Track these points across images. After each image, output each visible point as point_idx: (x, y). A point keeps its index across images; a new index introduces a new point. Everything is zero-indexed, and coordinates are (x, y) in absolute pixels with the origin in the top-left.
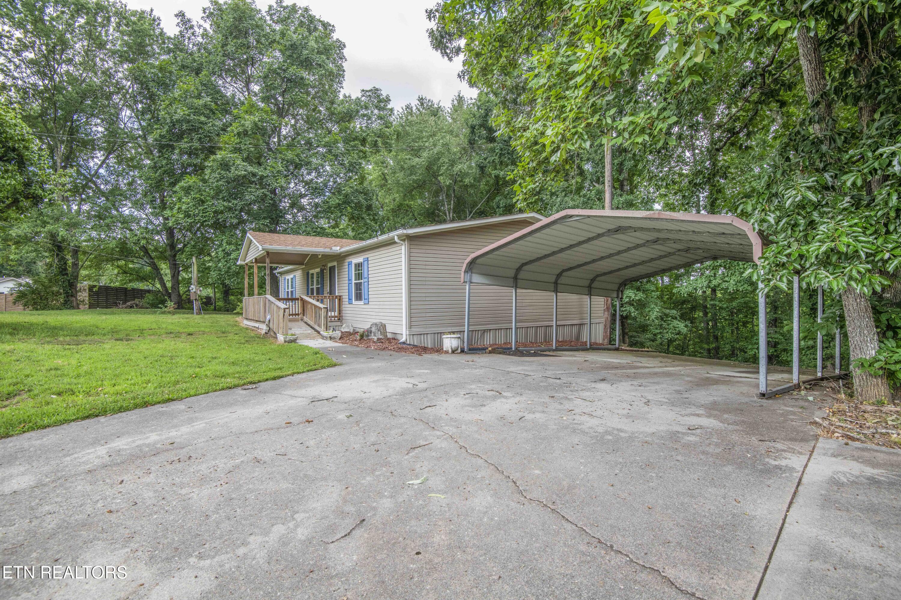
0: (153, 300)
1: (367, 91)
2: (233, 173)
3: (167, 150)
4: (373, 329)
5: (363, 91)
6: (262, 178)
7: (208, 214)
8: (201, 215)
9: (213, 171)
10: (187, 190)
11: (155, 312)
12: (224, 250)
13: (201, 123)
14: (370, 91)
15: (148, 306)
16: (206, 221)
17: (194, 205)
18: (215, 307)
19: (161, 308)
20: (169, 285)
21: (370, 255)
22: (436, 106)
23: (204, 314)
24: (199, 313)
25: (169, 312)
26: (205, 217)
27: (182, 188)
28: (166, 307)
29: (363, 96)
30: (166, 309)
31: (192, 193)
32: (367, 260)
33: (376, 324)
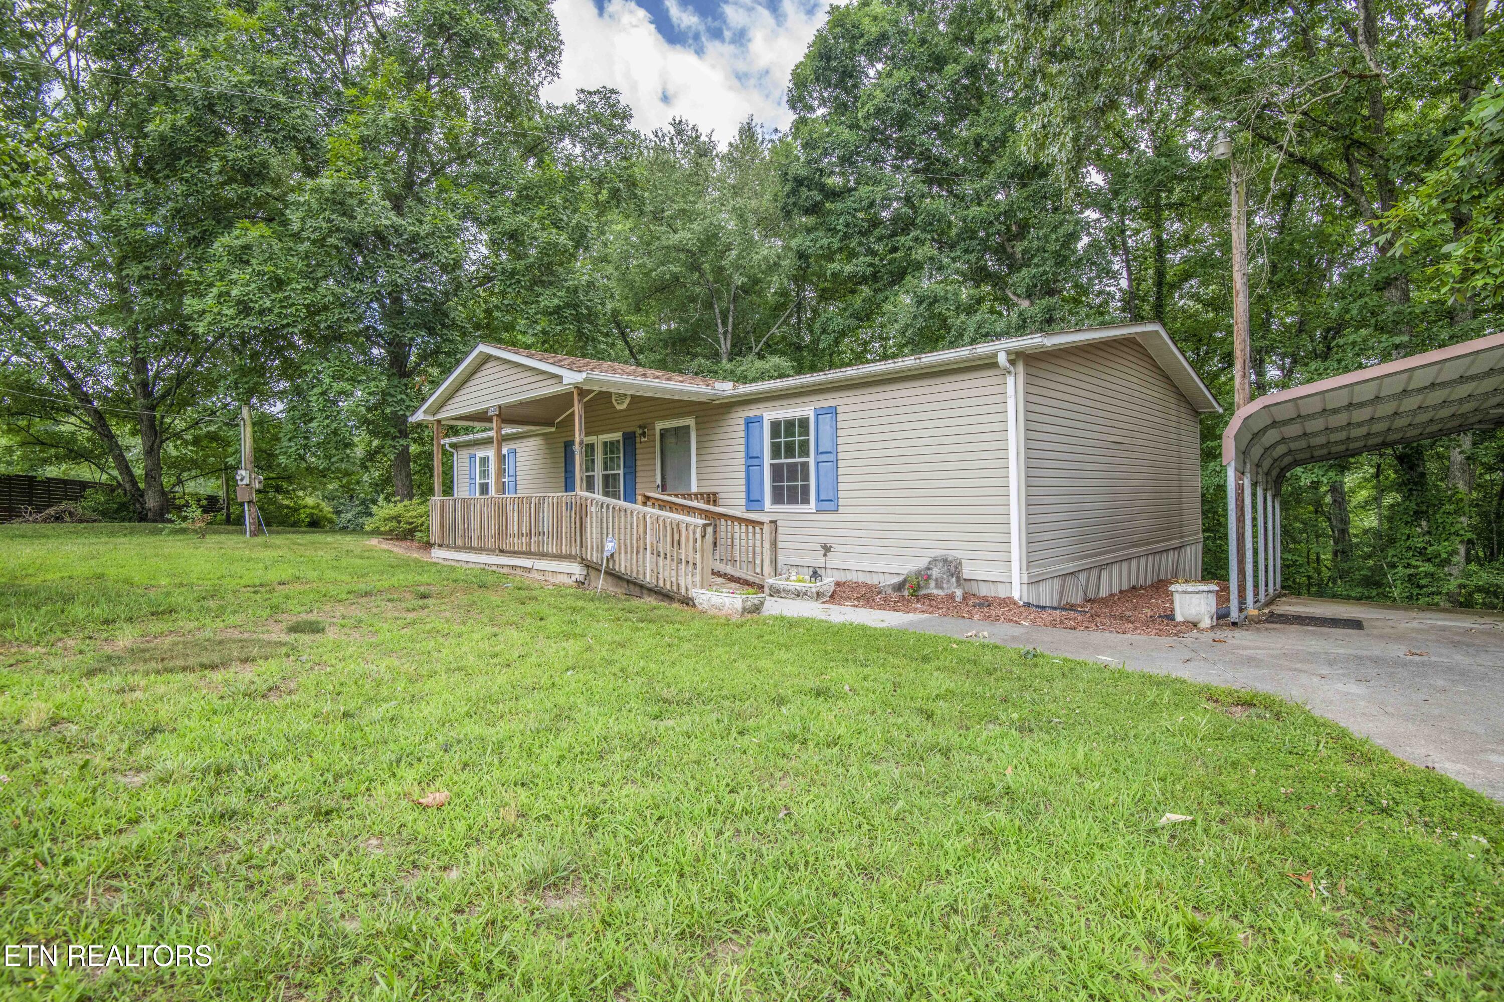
0: (107, 502)
1: (590, 93)
2: (361, 221)
3: (188, 162)
4: (935, 573)
5: (582, 91)
6: (415, 238)
7: (293, 310)
8: (277, 310)
9: (311, 214)
10: (241, 256)
11: (157, 532)
12: (323, 393)
13: (277, 106)
14: (597, 92)
15: (95, 516)
16: (288, 325)
17: (260, 289)
18: (228, 516)
19: (171, 521)
20: (139, 471)
21: (842, 402)
22: (704, 138)
23: (270, 532)
24: (254, 534)
25: (195, 531)
26: (286, 316)
27: (230, 251)
28: (185, 519)
29: (580, 101)
30: (184, 525)
31: (253, 261)
32: (833, 411)
33: (945, 561)
